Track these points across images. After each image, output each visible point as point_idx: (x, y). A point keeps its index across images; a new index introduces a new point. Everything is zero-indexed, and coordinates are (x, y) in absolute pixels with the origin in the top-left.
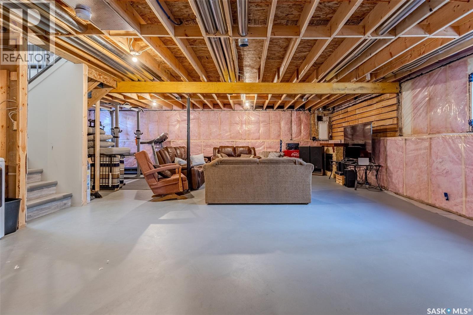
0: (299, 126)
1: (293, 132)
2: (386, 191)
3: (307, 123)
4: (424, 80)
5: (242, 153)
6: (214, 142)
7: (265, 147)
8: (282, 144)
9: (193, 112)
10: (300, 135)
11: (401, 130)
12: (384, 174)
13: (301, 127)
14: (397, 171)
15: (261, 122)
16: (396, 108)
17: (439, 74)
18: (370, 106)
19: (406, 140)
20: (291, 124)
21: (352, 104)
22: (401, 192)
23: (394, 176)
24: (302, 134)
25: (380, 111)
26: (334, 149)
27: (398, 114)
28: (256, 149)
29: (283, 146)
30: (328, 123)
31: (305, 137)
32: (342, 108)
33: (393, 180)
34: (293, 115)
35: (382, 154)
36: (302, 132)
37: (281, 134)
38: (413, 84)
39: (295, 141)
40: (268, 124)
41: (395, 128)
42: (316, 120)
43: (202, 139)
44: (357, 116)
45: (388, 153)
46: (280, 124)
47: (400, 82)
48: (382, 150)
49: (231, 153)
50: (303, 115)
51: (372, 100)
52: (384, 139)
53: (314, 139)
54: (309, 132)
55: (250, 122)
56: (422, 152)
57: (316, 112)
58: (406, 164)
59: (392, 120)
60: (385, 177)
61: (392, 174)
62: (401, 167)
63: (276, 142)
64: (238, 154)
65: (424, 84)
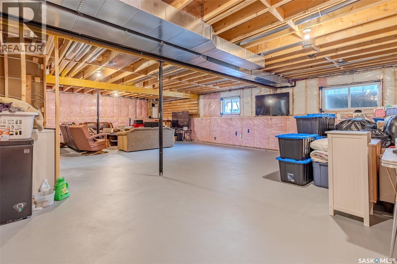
0: (141, 109)
1: (137, 112)
2: (194, 141)
3: (146, 107)
4: (207, 96)
5: (103, 127)
6: (76, 119)
7: (119, 122)
8: (131, 120)
9: (53, 93)
10: (142, 115)
11: (199, 115)
12: (193, 134)
13: (142, 110)
14: (199, 132)
15: (115, 105)
16: (197, 105)
17: (212, 95)
18: (185, 102)
19: (202, 119)
20: (136, 108)
21: (174, 100)
22: (200, 140)
23: (197, 134)
24: (143, 114)
25: (190, 105)
26: (166, 123)
27: (198, 108)
28: (113, 124)
29: (132, 122)
30: (158, 108)
31: (144, 116)
32: (168, 101)
33: (197, 136)
34: (137, 101)
35: (192, 125)
36: (143, 113)
37: (129, 114)
38: (204, 97)
39: (139, 118)
40: (120, 107)
41: (197, 114)
42: (151, 106)
43: (63, 117)
44: (178, 106)
45: (195, 124)
46: (128, 107)
47: (199, 95)
48: (192, 123)
49: (95, 128)
50: (143, 102)
51: (186, 100)
52: (193, 119)
53: (150, 117)
54: (147, 113)
55: (107, 105)
56: (208, 123)
57: (151, 101)
58: (202, 129)
59: (195, 110)
60: (193, 135)
61: (196, 133)
62: (200, 130)
63: (126, 119)
64: (101, 128)
65: (208, 98)
